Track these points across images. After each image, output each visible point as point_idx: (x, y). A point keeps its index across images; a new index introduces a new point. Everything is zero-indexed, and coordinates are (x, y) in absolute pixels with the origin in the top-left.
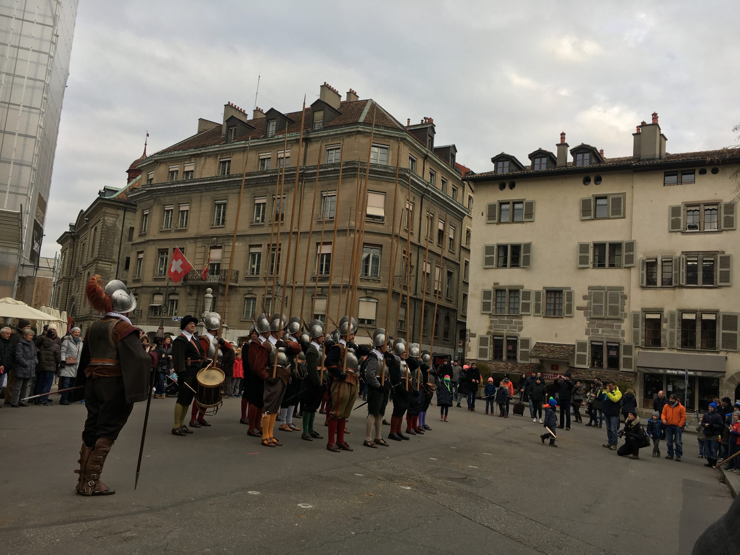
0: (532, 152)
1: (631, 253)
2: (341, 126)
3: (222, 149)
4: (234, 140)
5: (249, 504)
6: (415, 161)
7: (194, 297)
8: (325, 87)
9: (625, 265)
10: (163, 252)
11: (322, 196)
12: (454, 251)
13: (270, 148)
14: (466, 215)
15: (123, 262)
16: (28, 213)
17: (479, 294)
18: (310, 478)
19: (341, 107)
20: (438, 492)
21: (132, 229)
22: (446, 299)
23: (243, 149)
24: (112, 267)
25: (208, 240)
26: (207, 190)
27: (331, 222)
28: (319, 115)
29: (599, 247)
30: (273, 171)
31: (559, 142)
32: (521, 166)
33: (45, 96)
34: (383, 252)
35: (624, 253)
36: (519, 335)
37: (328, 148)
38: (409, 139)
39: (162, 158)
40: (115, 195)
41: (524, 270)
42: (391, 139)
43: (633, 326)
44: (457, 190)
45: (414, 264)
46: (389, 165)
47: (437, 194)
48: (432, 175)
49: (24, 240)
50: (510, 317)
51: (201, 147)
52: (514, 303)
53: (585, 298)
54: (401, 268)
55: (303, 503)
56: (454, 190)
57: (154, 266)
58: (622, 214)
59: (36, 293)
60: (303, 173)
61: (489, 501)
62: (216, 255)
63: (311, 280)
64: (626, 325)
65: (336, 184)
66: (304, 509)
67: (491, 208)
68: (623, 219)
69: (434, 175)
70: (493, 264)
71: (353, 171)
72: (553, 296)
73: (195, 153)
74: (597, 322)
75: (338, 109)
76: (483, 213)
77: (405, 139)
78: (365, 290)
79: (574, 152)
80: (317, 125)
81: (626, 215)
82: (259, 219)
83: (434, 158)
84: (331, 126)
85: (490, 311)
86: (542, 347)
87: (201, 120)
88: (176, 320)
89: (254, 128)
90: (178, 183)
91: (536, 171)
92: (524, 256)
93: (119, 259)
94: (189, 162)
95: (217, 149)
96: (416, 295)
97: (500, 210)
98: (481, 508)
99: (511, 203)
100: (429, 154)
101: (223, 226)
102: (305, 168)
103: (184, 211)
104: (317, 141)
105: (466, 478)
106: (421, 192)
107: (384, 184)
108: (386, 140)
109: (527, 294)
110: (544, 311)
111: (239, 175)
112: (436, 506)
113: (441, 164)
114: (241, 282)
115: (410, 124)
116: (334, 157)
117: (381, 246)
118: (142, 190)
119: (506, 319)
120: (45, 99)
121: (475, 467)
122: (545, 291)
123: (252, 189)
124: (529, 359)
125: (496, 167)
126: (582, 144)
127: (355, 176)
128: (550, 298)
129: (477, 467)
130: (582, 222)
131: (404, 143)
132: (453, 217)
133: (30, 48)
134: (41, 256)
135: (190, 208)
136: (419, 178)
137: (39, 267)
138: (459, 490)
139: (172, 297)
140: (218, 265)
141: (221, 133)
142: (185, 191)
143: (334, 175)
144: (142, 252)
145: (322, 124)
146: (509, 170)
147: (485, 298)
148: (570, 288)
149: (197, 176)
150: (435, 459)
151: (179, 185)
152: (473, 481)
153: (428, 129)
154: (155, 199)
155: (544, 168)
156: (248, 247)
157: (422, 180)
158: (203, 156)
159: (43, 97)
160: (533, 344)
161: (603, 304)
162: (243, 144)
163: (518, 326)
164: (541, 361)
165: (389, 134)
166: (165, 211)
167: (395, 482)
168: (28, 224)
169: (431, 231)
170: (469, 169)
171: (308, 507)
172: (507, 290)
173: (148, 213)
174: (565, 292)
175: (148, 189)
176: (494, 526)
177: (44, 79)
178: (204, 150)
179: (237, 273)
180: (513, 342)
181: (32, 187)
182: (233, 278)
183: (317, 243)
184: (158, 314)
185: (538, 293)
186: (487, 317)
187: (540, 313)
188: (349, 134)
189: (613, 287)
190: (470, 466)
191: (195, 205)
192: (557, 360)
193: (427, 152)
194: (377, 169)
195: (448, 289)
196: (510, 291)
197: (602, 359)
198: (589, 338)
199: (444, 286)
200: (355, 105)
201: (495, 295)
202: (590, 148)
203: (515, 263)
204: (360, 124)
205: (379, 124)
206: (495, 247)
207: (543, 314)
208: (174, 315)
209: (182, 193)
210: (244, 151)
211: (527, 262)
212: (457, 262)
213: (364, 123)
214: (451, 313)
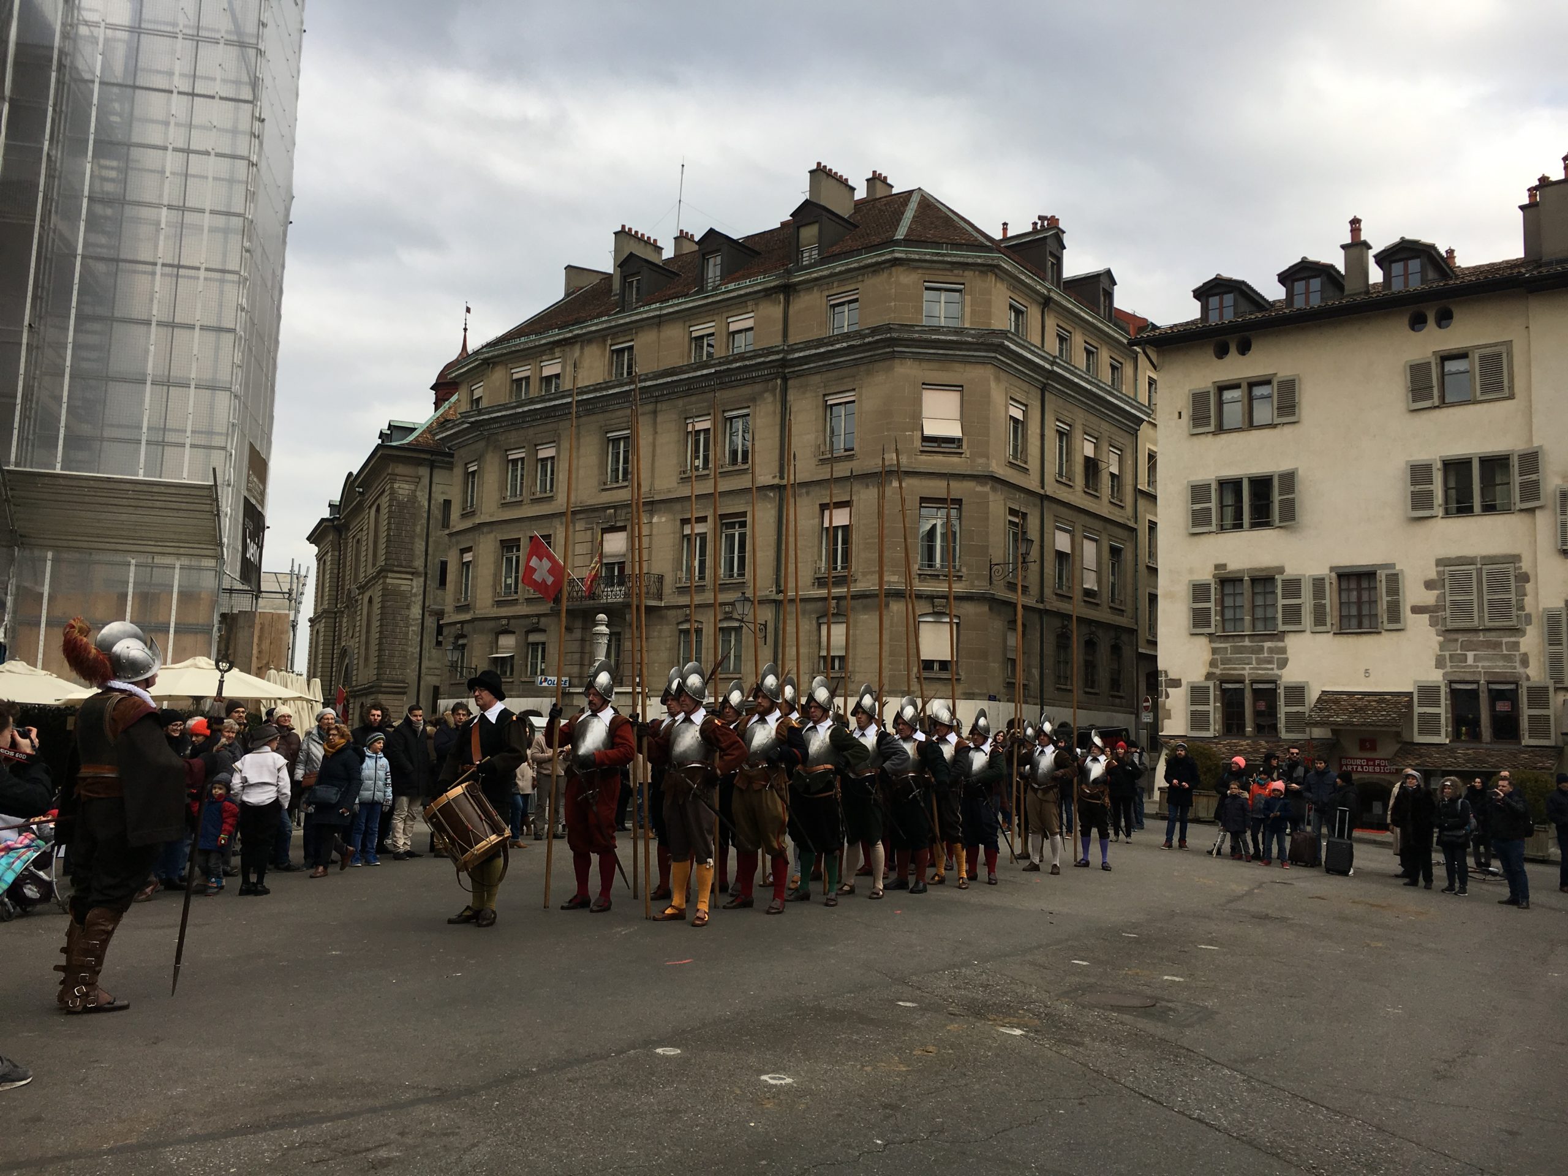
0: (1286, 267)
1: (1534, 477)
2: (858, 252)
3: (613, 324)
4: (637, 302)
5: (654, 1078)
6: (1022, 312)
7: (578, 634)
8: (820, 174)
9: (1519, 506)
10: (508, 545)
11: (826, 405)
12: (1121, 501)
13: (711, 313)
14: (1144, 420)
15: (434, 571)
16: (229, 485)
17: (1183, 591)
18: (796, 1015)
19: (855, 213)
20: (1087, 1040)
21: (447, 503)
22: (1111, 608)
23: (657, 320)
24: (415, 583)
25: (596, 514)
26: (589, 413)
27: (850, 458)
28: (809, 233)
29: (1457, 468)
30: (721, 360)
31: (1348, 240)
32: (1263, 302)
33: (247, 244)
34: (963, 514)
35: (1516, 479)
36: (1280, 677)
37: (832, 302)
38: (1006, 266)
39: (496, 353)
40: (411, 438)
41: (1282, 531)
42: (966, 270)
43: (1546, 641)
44: (1122, 367)
45: (1033, 533)
46: (967, 325)
47: (1076, 380)
48: (1062, 339)
49: (225, 540)
50: (1257, 638)
51: (573, 325)
52: (1265, 606)
53: (1429, 585)
54: (1005, 545)
55: (773, 1072)
56: (1113, 368)
57: (495, 575)
58: (1506, 390)
59: (259, 645)
60: (782, 359)
61: (1207, 1058)
62: (615, 544)
63: (813, 585)
64: (1531, 641)
65: (854, 376)
66: (776, 1085)
67: (1199, 400)
68: (1510, 401)
69: (1066, 340)
70: (1209, 524)
71: (889, 347)
72: (1353, 585)
73: (561, 337)
74: (1461, 638)
75: (850, 217)
76: (1180, 413)
77: (998, 267)
78: (931, 598)
79: (1383, 259)
80: (807, 254)
81: (1516, 390)
82: (699, 463)
83: (1065, 303)
84: (835, 255)
85: (1209, 626)
86: (1336, 702)
87: (569, 268)
88: (545, 684)
89: (678, 275)
90: (532, 401)
91: (1298, 309)
92: (1281, 501)
93: (426, 566)
94: (549, 357)
95: (605, 326)
96: (1042, 602)
97: (1220, 403)
98: (1185, 1075)
99: (1244, 385)
100: (1052, 294)
101: (626, 484)
102: (786, 348)
103: (547, 459)
104: (809, 290)
105: (1153, 1006)
106: (1040, 378)
107: (958, 367)
108: (956, 272)
109: (1293, 586)
110: (1336, 620)
111: (651, 375)
112: (1080, 1073)
113: (1083, 314)
114: (670, 598)
115: (1010, 234)
116: (846, 321)
117: (959, 502)
118: (463, 423)
119: (1247, 642)
120: (247, 251)
121: (1177, 979)
122: (1334, 575)
123: (680, 403)
124: (1308, 729)
125: (1205, 309)
126: (1402, 238)
127: (892, 356)
128: (1349, 590)
129: (1182, 980)
130: (1415, 414)
131: (996, 275)
132: (1114, 428)
133: (210, 150)
134: (263, 569)
135: (558, 452)
136: (1033, 348)
137: (261, 592)
138: (1136, 1035)
139: (533, 638)
140: (622, 566)
141: (611, 291)
142: (547, 417)
143: (848, 358)
144: (469, 549)
145: (817, 252)
146: (1235, 314)
147: (1196, 599)
148: (1394, 564)
149: (567, 384)
150: (1085, 963)
151: (532, 407)
152: (1171, 1013)
153: (1048, 241)
154: (488, 438)
155: (1315, 301)
156: (678, 523)
157: (1040, 352)
158: (576, 342)
159: (242, 246)
160: (1313, 695)
161: (1474, 597)
162: (655, 309)
163: (1276, 656)
164: (1334, 731)
165: (962, 260)
166: (508, 461)
167: (989, 1020)
168: (231, 506)
169: (1067, 461)
170: (1146, 320)
171: (783, 1082)
172: (1246, 578)
173: (475, 468)
174: (1382, 575)
175: (473, 419)
176: (1216, 1118)
177: (242, 211)
178: (577, 329)
179: (661, 578)
180: (1267, 694)
181: (234, 432)
182: (651, 591)
183: (821, 505)
184: (508, 673)
185: (1318, 584)
186: (1203, 641)
187: (1325, 625)
188: (876, 268)
189: (1495, 557)
190: (1166, 977)
191: (565, 445)
192: (1371, 728)
193: (1049, 290)
194: (940, 337)
195: (1113, 585)
196: (1254, 581)
197: (1476, 722)
198: (1445, 675)
199: (1104, 580)
200: (885, 205)
201: (1219, 591)
202: (1420, 248)
203: (1262, 518)
204: (897, 243)
205: (937, 240)
206: (1214, 487)
207: (1334, 627)
208: (539, 673)
209: (540, 422)
210: (659, 325)
211: (1289, 514)
212: (1131, 524)
213: (907, 241)
214: (1125, 637)
